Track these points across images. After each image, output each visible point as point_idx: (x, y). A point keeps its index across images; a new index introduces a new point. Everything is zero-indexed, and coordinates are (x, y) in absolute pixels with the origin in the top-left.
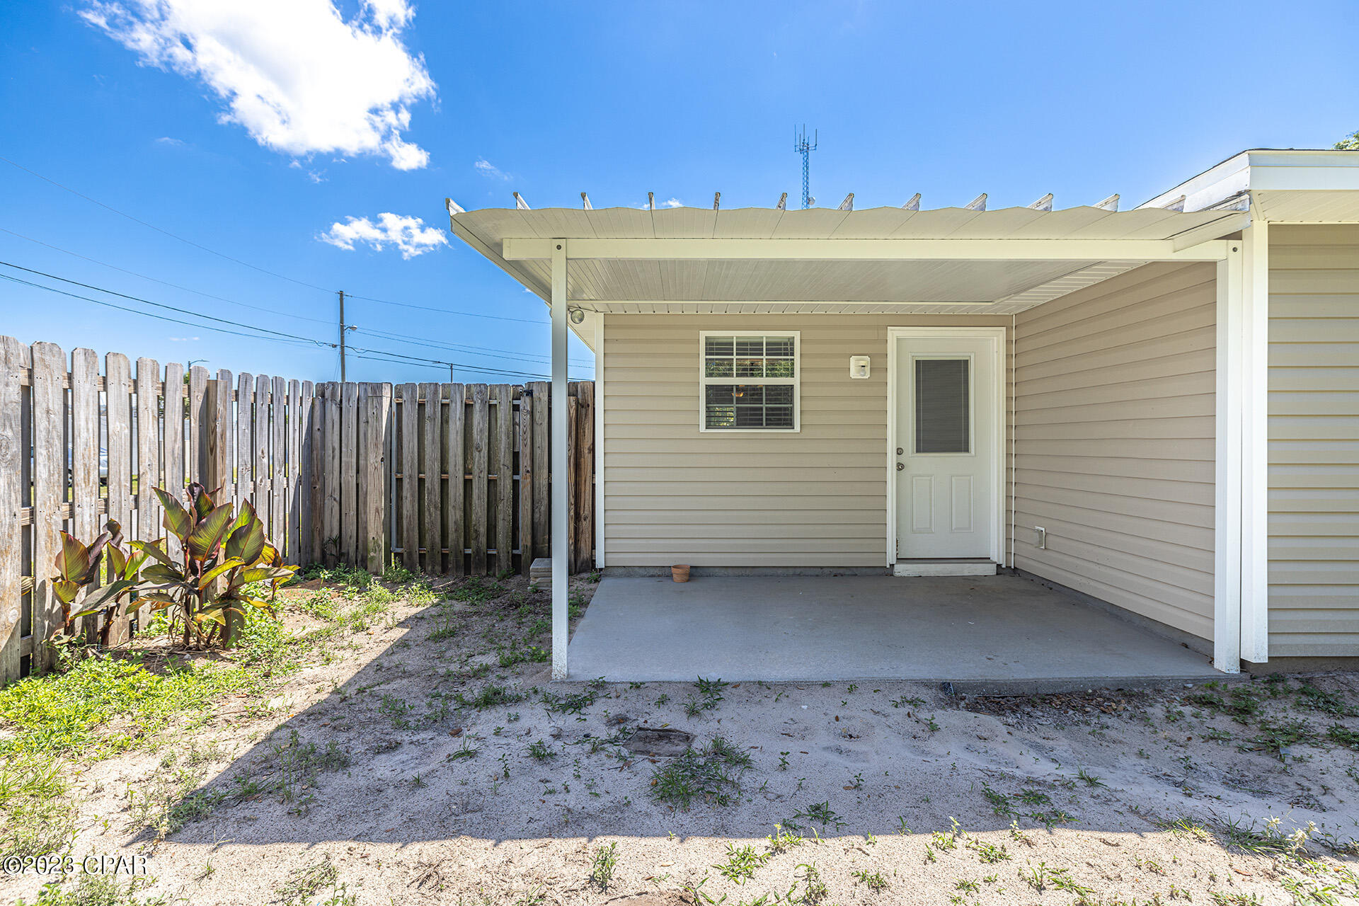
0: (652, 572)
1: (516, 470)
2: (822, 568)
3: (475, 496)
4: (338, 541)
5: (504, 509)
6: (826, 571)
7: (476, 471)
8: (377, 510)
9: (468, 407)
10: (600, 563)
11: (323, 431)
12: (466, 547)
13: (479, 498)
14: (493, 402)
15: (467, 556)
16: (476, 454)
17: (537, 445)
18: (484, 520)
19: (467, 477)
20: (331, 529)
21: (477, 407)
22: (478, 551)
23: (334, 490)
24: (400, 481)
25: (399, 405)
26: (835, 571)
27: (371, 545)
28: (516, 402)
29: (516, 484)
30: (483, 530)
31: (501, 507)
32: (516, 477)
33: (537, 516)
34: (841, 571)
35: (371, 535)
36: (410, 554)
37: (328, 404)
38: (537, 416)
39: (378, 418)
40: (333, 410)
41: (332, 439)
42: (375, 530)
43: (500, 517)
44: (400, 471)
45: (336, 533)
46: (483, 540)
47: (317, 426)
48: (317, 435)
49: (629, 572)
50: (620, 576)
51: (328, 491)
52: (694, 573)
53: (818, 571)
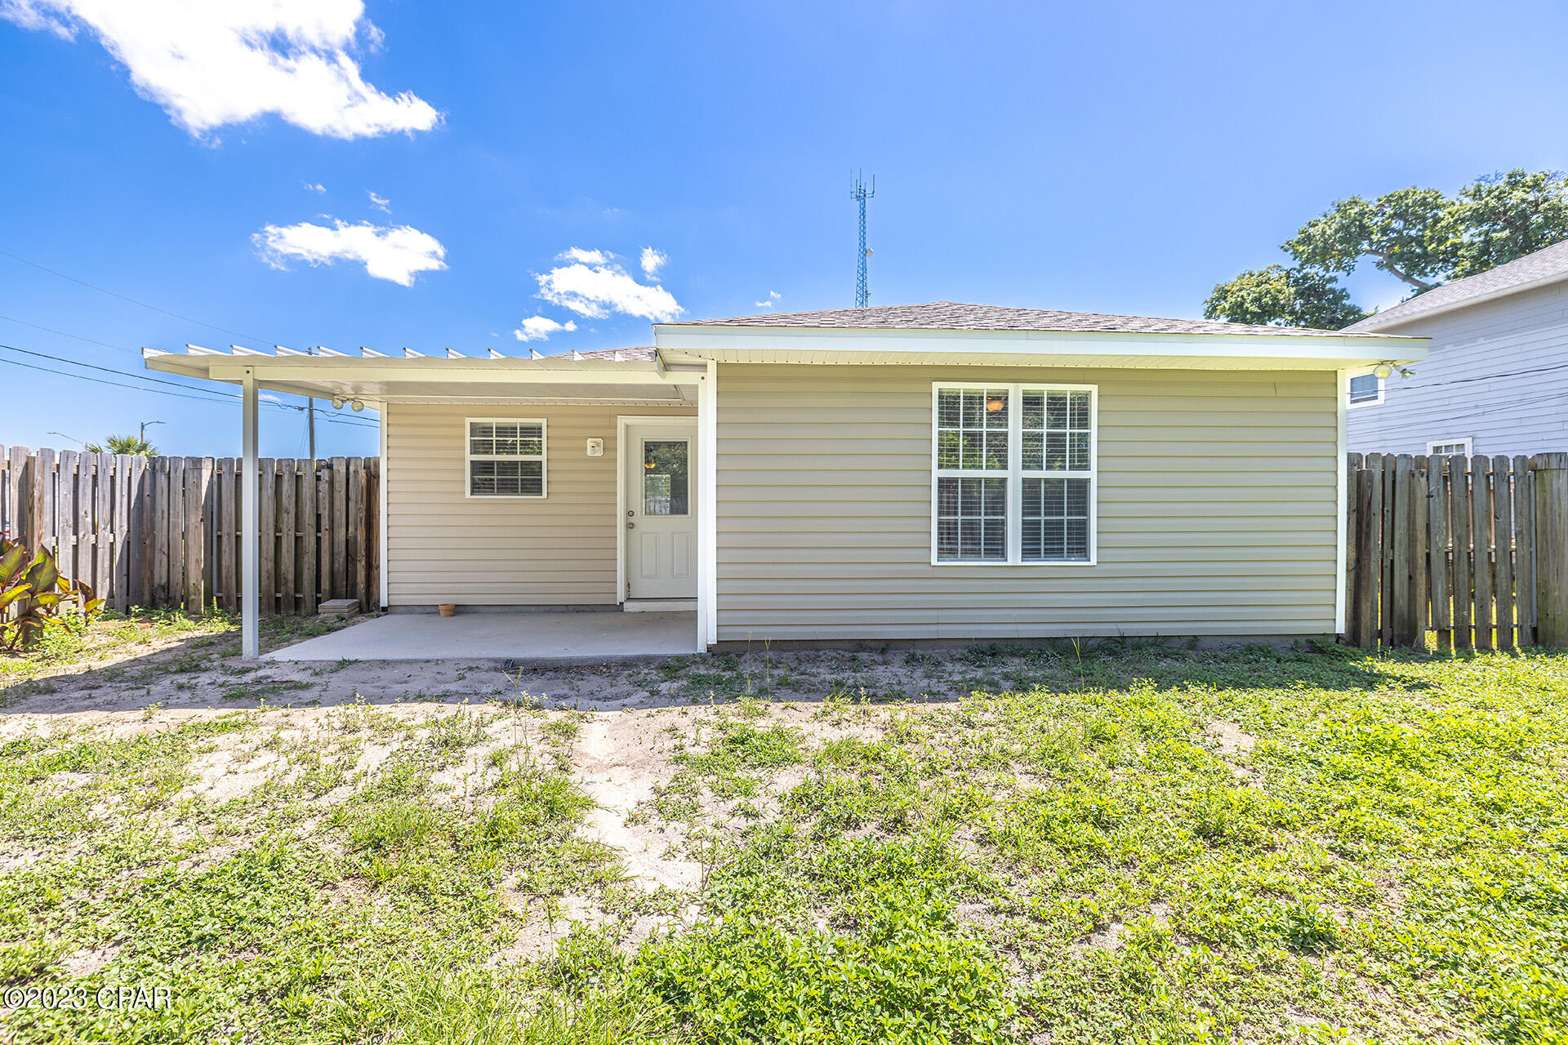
0: (428, 610)
1: (318, 530)
2: (567, 605)
3: (284, 550)
4: (167, 588)
5: (309, 561)
6: (571, 608)
7: (285, 530)
8: (197, 561)
9: (278, 478)
10: (384, 603)
11: (153, 497)
12: (276, 592)
13: (288, 551)
14: (299, 473)
15: (278, 599)
16: (285, 516)
17: (336, 508)
18: (292, 569)
19: (278, 534)
20: (160, 576)
21: (286, 477)
22: (287, 595)
23: (162, 545)
24: (219, 537)
25: (219, 476)
26: (578, 608)
27: (192, 589)
28: (318, 474)
29: (318, 539)
30: (291, 577)
31: (306, 558)
32: (319, 535)
33: (336, 566)
34: (582, 608)
35: (192, 581)
36: (228, 598)
37: (158, 475)
38: (337, 485)
39: (198, 486)
40: (162, 480)
41: (162, 503)
42: (196, 578)
43: (306, 566)
44: (220, 529)
45: (164, 580)
46: (291, 585)
47: (147, 492)
48: (147, 500)
49: (409, 610)
50: (402, 613)
51: (158, 546)
52: (458, 610)
53: (564, 608)
